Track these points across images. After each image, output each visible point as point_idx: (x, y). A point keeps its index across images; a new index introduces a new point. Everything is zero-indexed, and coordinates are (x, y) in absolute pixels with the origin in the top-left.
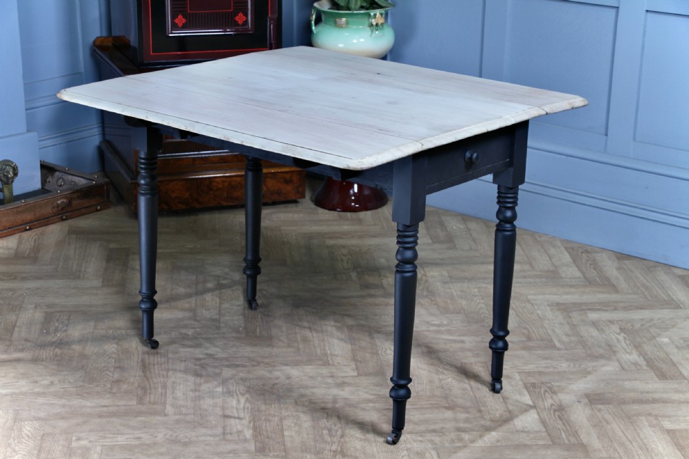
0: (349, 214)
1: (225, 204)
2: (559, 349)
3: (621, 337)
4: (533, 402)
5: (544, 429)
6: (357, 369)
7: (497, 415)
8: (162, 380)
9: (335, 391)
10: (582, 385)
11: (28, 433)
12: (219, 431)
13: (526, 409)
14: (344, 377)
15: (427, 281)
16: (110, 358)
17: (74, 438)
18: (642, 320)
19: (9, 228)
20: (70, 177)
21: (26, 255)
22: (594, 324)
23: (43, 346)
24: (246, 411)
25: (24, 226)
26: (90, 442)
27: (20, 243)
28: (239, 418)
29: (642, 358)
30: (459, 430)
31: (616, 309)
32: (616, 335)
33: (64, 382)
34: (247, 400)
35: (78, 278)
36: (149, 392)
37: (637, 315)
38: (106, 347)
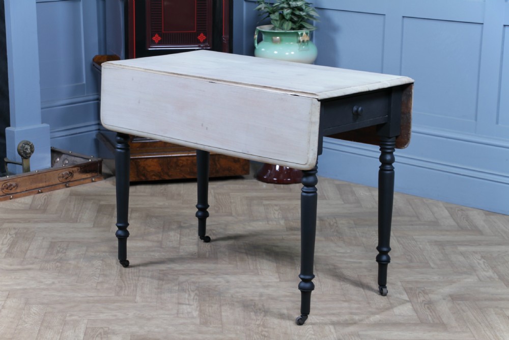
0: (282, 186)
1: (188, 177)
2: (433, 268)
3: (481, 262)
4: (409, 299)
5: (415, 314)
6: (279, 277)
7: (382, 306)
8: (134, 282)
9: (261, 290)
10: (447, 290)
11: (34, 311)
12: (175, 311)
13: (404, 302)
14: (269, 282)
15: (337, 226)
16: (97, 269)
17: (68, 315)
18: (499, 251)
19: (26, 191)
20: (73, 158)
21: (38, 208)
22: (462, 254)
23: (48, 261)
24: (195, 300)
25: (37, 190)
26: (80, 317)
27: (33, 200)
28: (189, 304)
29: (495, 274)
30: (351, 313)
31: (480, 245)
32: (478, 260)
33: (62, 282)
34: (196, 294)
35: (76, 222)
36: (124, 288)
37: (495, 249)
38: (94, 262)
